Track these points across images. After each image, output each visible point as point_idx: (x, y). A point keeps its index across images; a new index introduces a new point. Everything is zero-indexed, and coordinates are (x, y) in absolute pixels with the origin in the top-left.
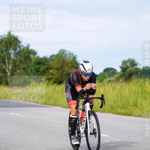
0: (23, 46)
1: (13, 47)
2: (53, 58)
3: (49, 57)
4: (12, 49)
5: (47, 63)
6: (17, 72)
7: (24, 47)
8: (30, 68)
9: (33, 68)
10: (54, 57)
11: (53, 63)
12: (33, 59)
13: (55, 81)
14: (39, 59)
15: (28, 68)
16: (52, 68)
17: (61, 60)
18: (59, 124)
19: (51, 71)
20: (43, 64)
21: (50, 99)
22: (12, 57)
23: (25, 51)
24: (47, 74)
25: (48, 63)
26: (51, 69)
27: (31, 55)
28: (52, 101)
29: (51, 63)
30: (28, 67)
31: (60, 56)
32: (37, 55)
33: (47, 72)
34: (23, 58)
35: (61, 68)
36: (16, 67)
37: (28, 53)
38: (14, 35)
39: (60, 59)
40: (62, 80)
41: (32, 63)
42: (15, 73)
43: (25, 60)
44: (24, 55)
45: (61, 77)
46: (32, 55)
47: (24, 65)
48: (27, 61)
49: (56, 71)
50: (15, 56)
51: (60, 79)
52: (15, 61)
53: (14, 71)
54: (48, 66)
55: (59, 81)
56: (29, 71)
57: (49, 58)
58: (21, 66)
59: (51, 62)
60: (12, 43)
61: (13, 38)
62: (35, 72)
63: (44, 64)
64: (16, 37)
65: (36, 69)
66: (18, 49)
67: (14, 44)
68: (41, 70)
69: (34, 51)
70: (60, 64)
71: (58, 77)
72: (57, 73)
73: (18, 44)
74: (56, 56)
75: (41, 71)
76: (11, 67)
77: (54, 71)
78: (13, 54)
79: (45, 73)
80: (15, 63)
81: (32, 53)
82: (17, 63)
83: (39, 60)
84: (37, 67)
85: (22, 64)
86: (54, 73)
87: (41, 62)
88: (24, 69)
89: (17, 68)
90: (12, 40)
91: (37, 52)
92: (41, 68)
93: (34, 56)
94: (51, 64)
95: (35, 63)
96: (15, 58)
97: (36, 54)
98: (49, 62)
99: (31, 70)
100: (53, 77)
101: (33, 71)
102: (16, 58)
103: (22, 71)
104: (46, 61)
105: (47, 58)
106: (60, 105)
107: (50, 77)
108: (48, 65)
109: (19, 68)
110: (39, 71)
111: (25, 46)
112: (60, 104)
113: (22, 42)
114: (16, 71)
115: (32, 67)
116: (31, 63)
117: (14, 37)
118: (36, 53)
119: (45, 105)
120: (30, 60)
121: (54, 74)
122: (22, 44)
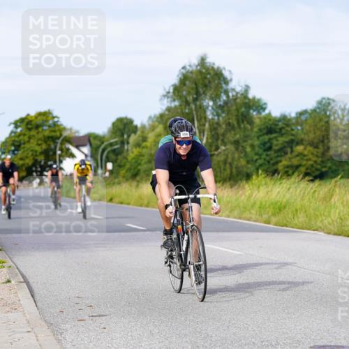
0: (233, 90)
1: (211, 92)
2: (303, 118)
3: (293, 115)
4: (208, 97)
5: (289, 129)
6: (219, 151)
7: (237, 93)
8: (250, 142)
9: (257, 143)
10: (307, 115)
11: (302, 129)
12: (257, 121)
13: (309, 171)
14: (270, 120)
15: (245, 141)
16: (300, 142)
17: (323, 123)
18: (319, 272)
19: (300, 148)
20: (280, 132)
21: (298, 213)
22: (209, 115)
23: (238, 101)
24: (289, 155)
25: (292, 130)
26: (298, 144)
27: (251, 111)
28: (301, 218)
29: (298, 130)
30: (246, 138)
31: (318, 113)
32: (267, 111)
33: (289, 150)
34: (234, 118)
35: (323, 142)
36: (217, 140)
37: (245, 107)
38: (214, 64)
39: (321, 120)
40: (324, 170)
41: (256, 130)
42: (216, 153)
43: (238, 123)
44: (237, 110)
45: (323, 162)
46: (254, 111)
47: (235, 134)
48: (242, 126)
49: (310, 148)
50: (215, 113)
51: (319, 167)
52: (215, 126)
53: (214, 148)
54: (293, 137)
55: (317, 173)
56: (248, 149)
57: (294, 118)
58: (231, 137)
59: (299, 128)
60: (210, 82)
61: (212, 72)
62: (261, 151)
63: (283, 131)
64: (218, 68)
65: (264, 144)
66: (224, 97)
67: (213, 85)
68: (276, 145)
69: (259, 100)
70: (318, 133)
71: (315, 162)
72: (312, 154)
73: (224, 85)
74: (310, 114)
75: (276, 148)
76: (207, 139)
77: (305, 149)
78: (210, 108)
79: (286, 153)
80: (215, 129)
81: (254, 108)
82: (221, 131)
83: (271, 122)
84: (266, 138)
85: (233, 132)
86: (306, 152)
87: (275, 127)
88: (236, 143)
89: (220, 142)
90: (209, 76)
91: (265, 104)
92: (275, 142)
93: (259, 113)
94: (300, 132)
95: (260, 130)
96: (216, 118)
97: (264, 109)
98: (293, 127)
99: (252, 146)
100: (304, 163)
101: (257, 149)
102: (218, 119)
103: (231, 147)
104: (288, 125)
105: (289, 117)
106: (320, 227)
107: (295, 162)
108: (292, 135)
109: (226, 140)
110: (270, 148)
111: (238, 89)
112: (321, 225)
113: (231, 80)
114: (217, 148)
115: (256, 138)
116: (252, 130)
117: (213, 68)
118: (264, 106)
119: (285, 228)
120: (251, 122)
121: (305, 156)
122: (231, 85)
